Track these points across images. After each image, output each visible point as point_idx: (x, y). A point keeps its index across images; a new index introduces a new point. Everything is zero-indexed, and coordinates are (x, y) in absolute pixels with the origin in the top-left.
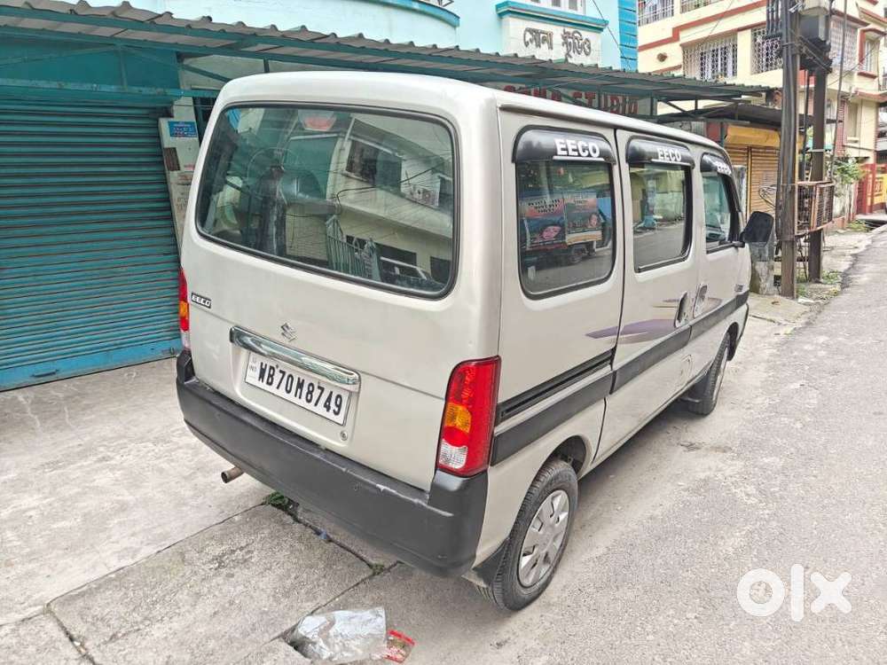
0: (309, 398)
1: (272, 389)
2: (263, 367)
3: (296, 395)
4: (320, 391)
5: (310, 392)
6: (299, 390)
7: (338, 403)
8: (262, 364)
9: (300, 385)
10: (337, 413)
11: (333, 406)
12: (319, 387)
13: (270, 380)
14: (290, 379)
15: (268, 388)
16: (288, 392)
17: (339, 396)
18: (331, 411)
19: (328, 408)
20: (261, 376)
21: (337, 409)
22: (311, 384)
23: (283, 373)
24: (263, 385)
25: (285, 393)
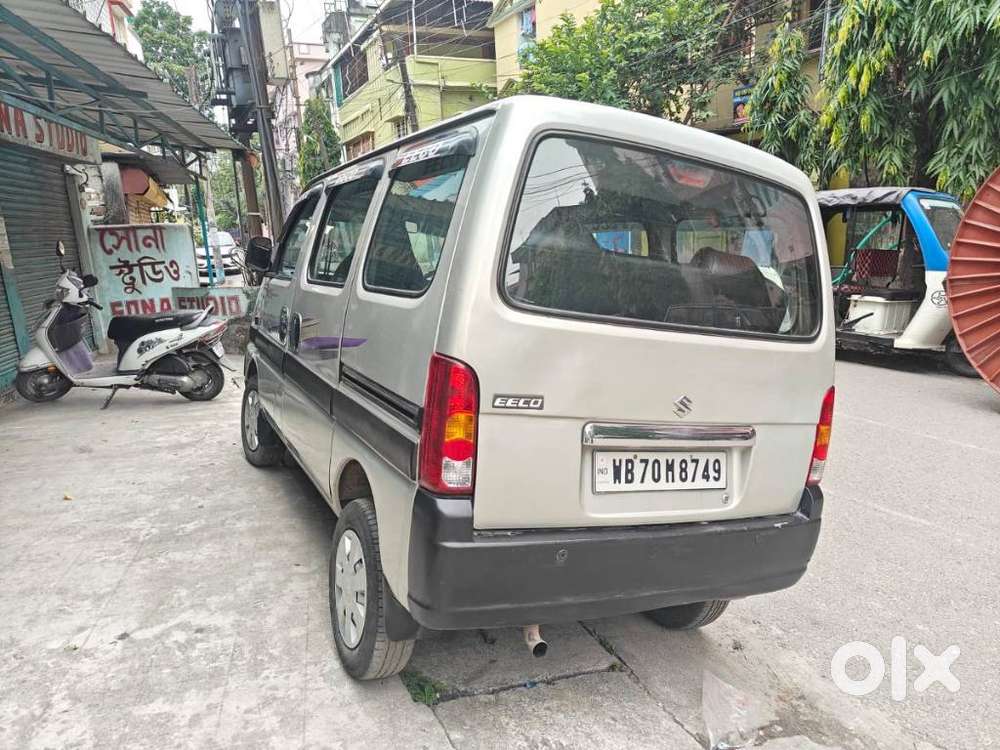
0: (684, 476)
1: (636, 485)
2: (617, 464)
3: (667, 481)
4: (694, 464)
5: (683, 470)
6: (670, 473)
7: (717, 468)
8: (614, 461)
9: (670, 467)
10: (716, 479)
11: (712, 473)
12: (693, 461)
13: (630, 477)
14: (656, 465)
15: (629, 487)
16: (656, 480)
17: (717, 461)
18: (711, 478)
19: (706, 477)
20: (617, 476)
21: (716, 475)
22: (684, 461)
23: (646, 461)
24: (623, 486)
25: (653, 483)
